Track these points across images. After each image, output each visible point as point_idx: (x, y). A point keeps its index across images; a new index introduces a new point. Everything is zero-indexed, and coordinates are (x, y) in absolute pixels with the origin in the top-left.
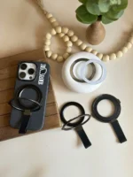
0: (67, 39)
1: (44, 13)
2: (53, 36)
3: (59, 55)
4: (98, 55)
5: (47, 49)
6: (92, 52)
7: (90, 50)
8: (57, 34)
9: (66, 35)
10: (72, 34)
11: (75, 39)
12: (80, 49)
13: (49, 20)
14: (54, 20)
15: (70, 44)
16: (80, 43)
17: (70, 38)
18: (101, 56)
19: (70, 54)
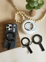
0: (23, 15)
1: (14, 6)
2: (18, 14)
3: (20, 21)
4: (33, 20)
5: (16, 19)
6: (31, 20)
8: (19, 14)
9: (22, 14)
10: (24, 13)
11: (25, 15)
12: (27, 19)
13: (16, 9)
14: (18, 9)
15: (24, 17)
16: (27, 16)
17: (24, 15)
18: (35, 21)
19: (24, 21)
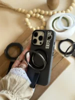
7: (56, 12)
8: (31, 16)
9: (36, 13)
11: (43, 12)
14: (24, 10)
15: (42, 17)
16: (47, 13)
17: (40, 14)
